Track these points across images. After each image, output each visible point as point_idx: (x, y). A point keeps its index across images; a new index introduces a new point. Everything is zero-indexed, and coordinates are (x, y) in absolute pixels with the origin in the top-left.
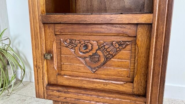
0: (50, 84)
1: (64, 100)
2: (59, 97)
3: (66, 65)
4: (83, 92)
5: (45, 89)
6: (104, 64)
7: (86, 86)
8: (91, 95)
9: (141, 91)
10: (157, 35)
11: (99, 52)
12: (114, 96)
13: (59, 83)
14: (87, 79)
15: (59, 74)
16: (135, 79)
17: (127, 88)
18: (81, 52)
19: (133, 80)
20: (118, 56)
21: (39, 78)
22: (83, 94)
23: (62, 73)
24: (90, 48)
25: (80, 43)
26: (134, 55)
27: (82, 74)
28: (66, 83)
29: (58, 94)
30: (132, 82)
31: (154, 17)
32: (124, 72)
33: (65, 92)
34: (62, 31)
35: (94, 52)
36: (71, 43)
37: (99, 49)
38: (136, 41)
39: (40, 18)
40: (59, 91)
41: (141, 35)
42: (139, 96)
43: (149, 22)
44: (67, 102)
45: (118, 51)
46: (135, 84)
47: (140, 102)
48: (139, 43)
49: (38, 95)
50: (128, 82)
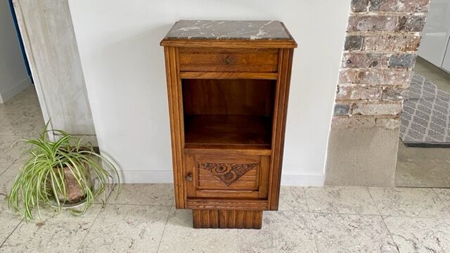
0: (189, 198)
2: (198, 206)
3: (202, 181)
4: (220, 201)
5: (185, 202)
6: (236, 180)
7: (222, 196)
8: (226, 202)
9: (264, 196)
11: (232, 172)
12: (245, 201)
13: (197, 196)
14: (223, 191)
15: (197, 189)
16: (260, 188)
17: (255, 195)
18: (217, 172)
19: (258, 188)
20: (247, 173)
21: (180, 194)
23: (200, 188)
24: (225, 169)
25: (216, 166)
26: (259, 173)
27: (217, 188)
28: (205, 195)
29: (198, 204)
30: (258, 190)
31: (272, 152)
32: (251, 184)
33: (204, 202)
34: (201, 158)
35: (228, 171)
36: (208, 165)
37: (232, 169)
38: (260, 164)
39: (183, 151)
40: (199, 202)
42: (262, 199)
43: (269, 154)
44: (206, 210)
45: (246, 171)
46: (260, 192)
47: (263, 203)
48: (262, 166)
49: (178, 207)
50: (254, 190)
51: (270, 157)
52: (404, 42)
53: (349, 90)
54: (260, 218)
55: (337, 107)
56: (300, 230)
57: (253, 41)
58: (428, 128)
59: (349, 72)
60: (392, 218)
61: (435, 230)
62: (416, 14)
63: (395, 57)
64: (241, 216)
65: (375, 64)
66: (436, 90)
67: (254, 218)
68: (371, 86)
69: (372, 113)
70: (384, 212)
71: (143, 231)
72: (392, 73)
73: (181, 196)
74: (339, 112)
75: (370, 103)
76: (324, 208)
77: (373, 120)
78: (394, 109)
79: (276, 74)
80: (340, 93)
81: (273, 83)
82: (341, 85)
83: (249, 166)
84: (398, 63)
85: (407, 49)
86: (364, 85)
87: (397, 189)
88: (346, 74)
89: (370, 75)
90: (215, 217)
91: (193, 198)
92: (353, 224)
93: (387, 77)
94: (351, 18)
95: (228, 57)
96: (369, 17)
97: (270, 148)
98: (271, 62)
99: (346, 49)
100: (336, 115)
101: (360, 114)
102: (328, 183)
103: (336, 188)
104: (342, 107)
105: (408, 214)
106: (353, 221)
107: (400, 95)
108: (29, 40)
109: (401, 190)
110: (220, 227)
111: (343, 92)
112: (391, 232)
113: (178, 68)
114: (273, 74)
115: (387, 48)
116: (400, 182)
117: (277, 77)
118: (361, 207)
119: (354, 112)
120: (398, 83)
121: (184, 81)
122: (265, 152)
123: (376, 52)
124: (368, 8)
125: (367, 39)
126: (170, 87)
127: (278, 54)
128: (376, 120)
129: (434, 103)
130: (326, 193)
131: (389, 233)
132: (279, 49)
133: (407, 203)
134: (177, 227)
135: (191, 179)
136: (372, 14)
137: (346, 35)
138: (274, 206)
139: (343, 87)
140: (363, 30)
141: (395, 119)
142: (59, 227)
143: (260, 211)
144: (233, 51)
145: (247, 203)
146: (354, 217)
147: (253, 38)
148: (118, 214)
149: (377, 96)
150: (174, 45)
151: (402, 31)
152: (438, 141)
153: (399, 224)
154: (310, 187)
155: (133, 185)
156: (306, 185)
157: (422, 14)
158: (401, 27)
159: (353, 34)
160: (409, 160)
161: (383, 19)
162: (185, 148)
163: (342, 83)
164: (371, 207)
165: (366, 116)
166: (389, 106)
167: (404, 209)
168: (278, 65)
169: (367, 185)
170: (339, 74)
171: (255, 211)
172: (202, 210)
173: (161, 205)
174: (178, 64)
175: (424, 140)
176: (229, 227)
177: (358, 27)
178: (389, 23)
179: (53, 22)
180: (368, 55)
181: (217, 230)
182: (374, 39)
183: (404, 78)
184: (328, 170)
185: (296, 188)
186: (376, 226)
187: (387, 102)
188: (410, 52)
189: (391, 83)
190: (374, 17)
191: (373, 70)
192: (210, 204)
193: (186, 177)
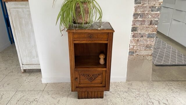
0: (76, 87)
3: (81, 81)
4: (88, 88)
5: (75, 89)
6: (94, 80)
7: (89, 86)
8: (90, 88)
9: (104, 86)
10: (108, 72)
11: (92, 77)
13: (80, 86)
14: (89, 84)
15: (79, 84)
17: (101, 85)
18: (87, 77)
24: (90, 76)
25: (86, 75)
26: (102, 77)
27: (87, 83)
28: (82, 86)
29: (80, 89)
30: (102, 83)
31: (107, 69)
32: (99, 81)
33: (82, 89)
35: (91, 77)
36: (84, 75)
37: (92, 76)
38: (102, 73)
41: (104, 73)
42: (104, 87)
45: (98, 76)
46: (103, 84)
47: (104, 88)
49: (72, 91)
50: (101, 84)
51: (106, 71)
52: (152, 29)
53: (134, 46)
54: (103, 94)
55: (130, 52)
56: (118, 98)
57: (99, 30)
58: (163, 59)
59: (133, 39)
60: (151, 93)
61: (166, 97)
62: (155, 19)
63: (149, 34)
64: (96, 93)
65: (142, 37)
66: (166, 45)
67: (101, 94)
68: (141, 45)
69: (142, 54)
70: (148, 91)
71: (59, 101)
72: (148, 40)
73: (73, 86)
74: (130, 54)
75: (141, 50)
76: (126, 90)
77: (142, 57)
78: (150, 52)
79: (107, 41)
80: (130, 47)
81: (106, 44)
82: (131, 44)
83: (98, 74)
84: (150, 36)
85: (153, 31)
86: (139, 44)
87: (152, 82)
88: (132, 40)
89: (141, 40)
90: (86, 94)
91: (78, 87)
92: (137, 95)
93: (147, 41)
94: (133, 21)
95: (90, 36)
96: (139, 20)
97: (106, 67)
98: (106, 37)
99: (132, 32)
100: (129, 55)
101: (138, 55)
102: (128, 80)
103: (131, 82)
104: (131, 52)
105: (157, 91)
106: (137, 94)
107: (151, 48)
108: (14, 28)
109: (154, 82)
110: (88, 98)
111: (132, 47)
112: (150, 97)
113: (73, 39)
114: (106, 41)
115: (146, 31)
116: (154, 79)
118: (140, 89)
119: (136, 54)
120: (150, 43)
121: (75, 44)
122: (104, 69)
123: (143, 32)
124: (139, 17)
125: (139, 28)
126: (70, 46)
127: (108, 34)
128: (144, 56)
129: (165, 50)
130: (127, 84)
131: (150, 98)
132: (108, 33)
133: (156, 87)
134: (72, 99)
135: (77, 80)
136: (140, 19)
137: (132, 26)
138: (108, 89)
139: (131, 45)
140: (137, 25)
141: (150, 56)
142: (26, 100)
143: (103, 92)
144: (92, 33)
145: (98, 88)
146: (137, 93)
147: (99, 29)
148: (49, 94)
149: (144, 48)
150: (71, 31)
151: (151, 25)
152: (167, 64)
153: (153, 95)
155: (54, 83)
156: (119, 82)
157: (158, 19)
158: (151, 24)
159: (134, 26)
160: (157, 71)
161: (144, 21)
162: (75, 68)
163: (131, 43)
164: (143, 89)
165: (140, 55)
166: (148, 51)
167: (155, 89)
168: (108, 38)
169: (142, 81)
170: (130, 40)
171: (101, 92)
172: (81, 92)
173: (65, 91)
174: (73, 38)
175: (162, 64)
176: (91, 98)
177: (136, 24)
178: (146, 23)
179: (24, 22)
180: (140, 34)
181: (87, 99)
182: (141, 28)
183: (153, 41)
184: (127, 75)
185: (116, 82)
186: (145, 96)
187: (147, 50)
188: (154, 32)
189: (148, 43)
190: (141, 20)
191: (142, 39)
192: (84, 90)
193: (75, 79)
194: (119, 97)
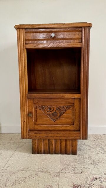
0: (30, 130)
1: (39, 138)
2: (36, 136)
3: (39, 118)
5: (28, 133)
6: (59, 117)
7: (51, 129)
8: (54, 133)
9: (78, 129)
10: (83, 103)
12: (65, 132)
13: (35, 129)
14: (51, 125)
15: (35, 124)
16: (75, 123)
17: (71, 128)
18: (48, 112)
19: (74, 124)
20: (66, 113)
21: (24, 127)
22: (49, 133)
23: (37, 123)
24: (52, 109)
25: (47, 107)
26: (74, 112)
27: (48, 123)
28: (40, 128)
30: (74, 125)
31: (81, 95)
32: (69, 120)
33: (39, 133)
34: (38, 102)
35: (54, 111)
36: (42, 107)
37: (57, 109)
38: (74, 105)
39: (26, 96)
40: (35, 133)
42: (77, 131)
43: (79, 97)
44: (41, 139)
45: (66, 111)
47: (77, 134)
48: (75, 106)
49: (23, 137)
50: (71, 125)
51: (80, 99)
54: (76, 146)
64: (64, 143)
73: (25, 128)
79: (81, 43)
81: (79, 49)
83: (67, 107)
90: (47, 145)
97: (79, 93)
110: (50, 153)
114: (79, 43)
117: (82, 45)
121: (27, 49)
122: (77, 96)
126: (20, 54)
135: (31, 115)
143: (77, 140)
154: (103, 135)
162: (28, 93)
168: (81, 38)
171: (72, 140)
173: (15, 142)
192: (43, 135)
193: (28, 115)
194: (103, 152)
